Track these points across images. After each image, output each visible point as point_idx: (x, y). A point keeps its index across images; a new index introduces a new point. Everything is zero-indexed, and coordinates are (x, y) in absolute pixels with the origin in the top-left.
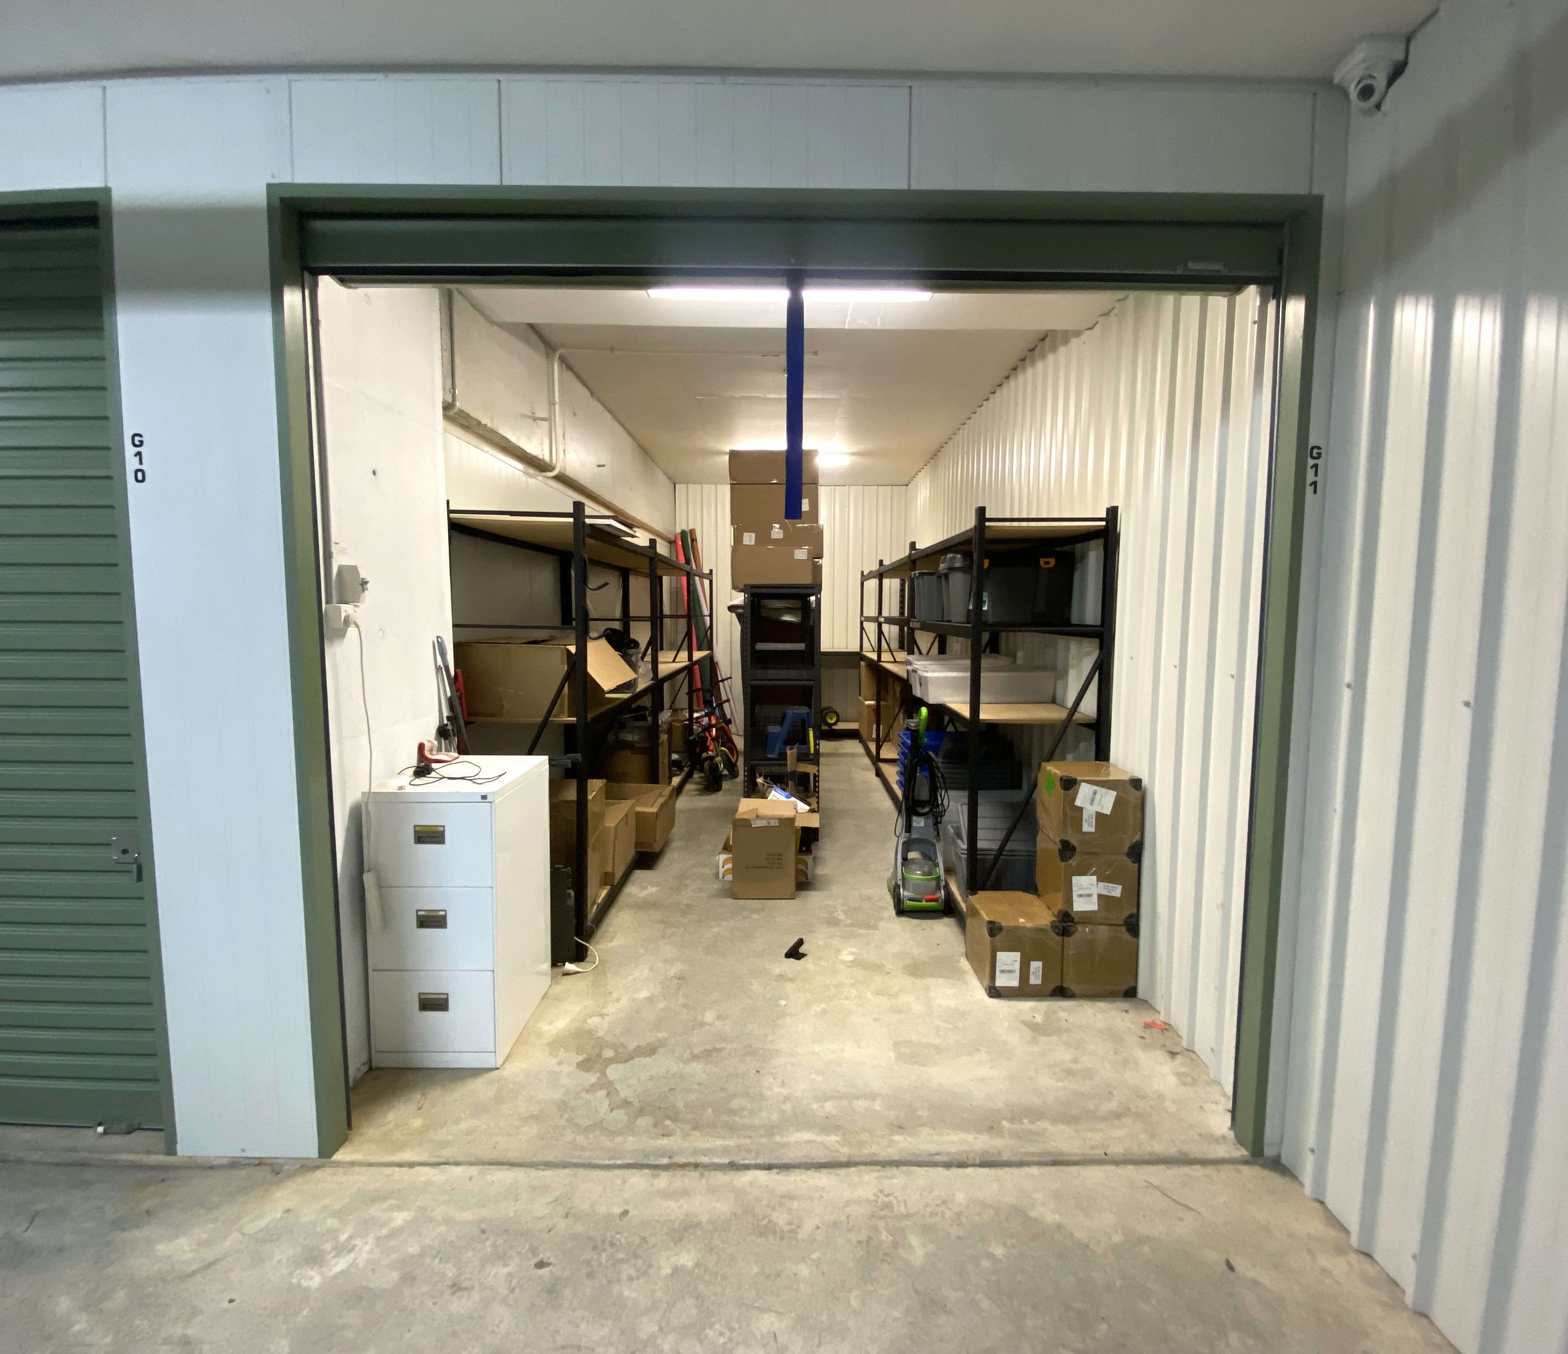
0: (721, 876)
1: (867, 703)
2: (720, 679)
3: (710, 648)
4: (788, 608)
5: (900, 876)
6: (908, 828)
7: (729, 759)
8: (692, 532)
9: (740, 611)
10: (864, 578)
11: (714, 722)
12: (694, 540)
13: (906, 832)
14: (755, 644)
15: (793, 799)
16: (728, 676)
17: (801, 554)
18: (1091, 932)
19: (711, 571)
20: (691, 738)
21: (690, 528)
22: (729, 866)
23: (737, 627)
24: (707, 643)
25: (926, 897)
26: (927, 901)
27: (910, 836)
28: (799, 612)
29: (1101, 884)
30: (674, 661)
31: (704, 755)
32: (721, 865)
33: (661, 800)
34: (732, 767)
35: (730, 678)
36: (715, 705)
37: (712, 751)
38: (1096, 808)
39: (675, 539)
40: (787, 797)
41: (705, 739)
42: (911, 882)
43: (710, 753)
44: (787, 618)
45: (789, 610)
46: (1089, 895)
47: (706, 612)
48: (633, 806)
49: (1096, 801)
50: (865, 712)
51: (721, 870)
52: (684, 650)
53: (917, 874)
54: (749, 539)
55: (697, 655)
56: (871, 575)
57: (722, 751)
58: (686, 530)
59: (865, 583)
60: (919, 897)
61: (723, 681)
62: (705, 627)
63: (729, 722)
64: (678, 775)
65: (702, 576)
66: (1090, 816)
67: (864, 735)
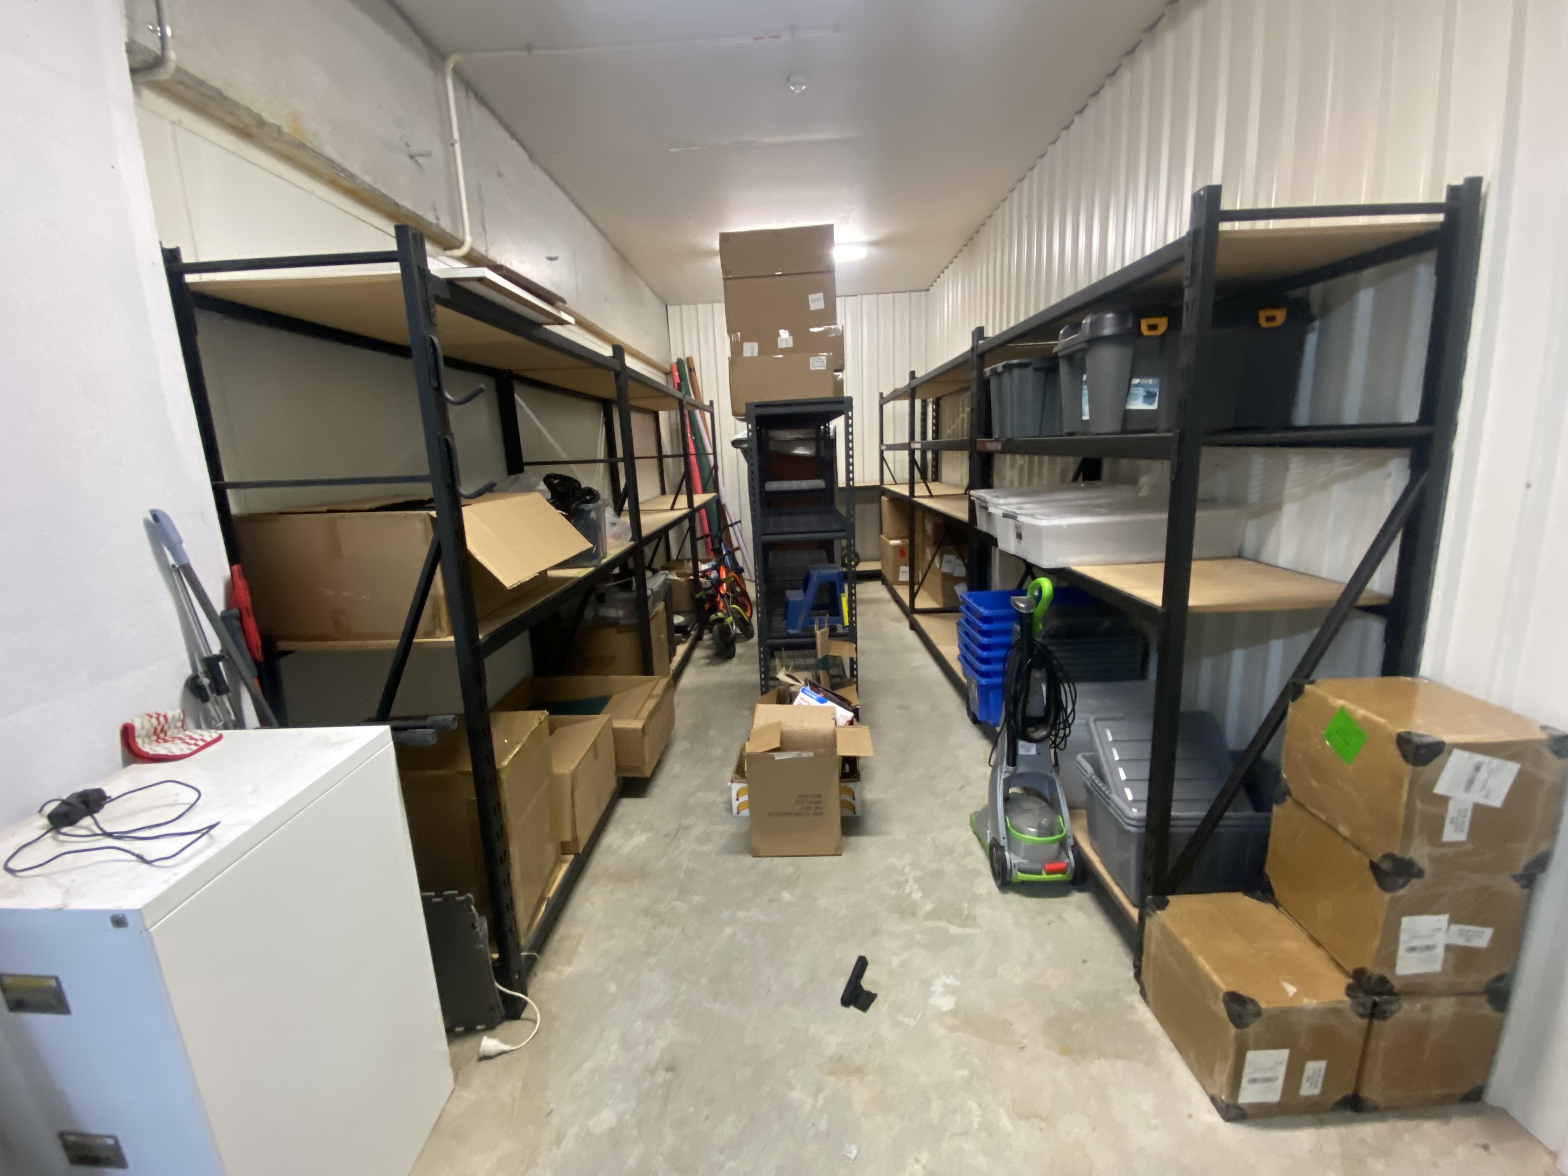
0: (735, 810)
1: (893, 542)
2: (729, 523)
3: (716, 489)
4: (799, 439)
5: (1002, 832)
6: (1013, 758)
7: (742, 618)
8: (689, 360)
9: (745, 446)
10: (883, 401)
11: (724, 575)
12: (692, 370)
13: (1008, 764)
14: (764, 485)
15: (829, 704)
16: (738, 520)
17: (819, 363)
18: (1426, 1009)
19: (711, 402)
20: (697, 596)
21: (687, 355)
22: (744, 798)
23: (744, 465)
24: (712, 482)
25: (1048, 866)
26: (1049, 872)
27: (1016, 770)
28: (813, 444)
29: (1455, 928)
30: (672, 509)
31: (713, 617)
32: (734, 796)
33: (651, 704)
34: (745, 625)
35: (740, 522)
36: (724, 552)
37: (722, 611)
38: (1476, 796)
39: (671, 368)
40: (821, 701)
41: (712, 598)
42: (1023, 844)
43: (720, 615)
44: (800, 451)
45: (801, 442)
46: (1429, 948)
47: (709, 450)
48: (610, 720)
49: (1477, 784)
50: (890, 554)
51: (735, 804)
52: (682, 494)
53: (1029, 833)
54: (750, 349)
55: (700, 499)
56: (896, 395)
57: (733, 608)
58: (683, 358)
59: (885, 407)
60: (1037, 866)
61: (732, 525)
62: (710, 466)
63: (742, 570)
64: (684, 642)
65: (703, 409)
66: (1462, 812)
67: (889, 575)
